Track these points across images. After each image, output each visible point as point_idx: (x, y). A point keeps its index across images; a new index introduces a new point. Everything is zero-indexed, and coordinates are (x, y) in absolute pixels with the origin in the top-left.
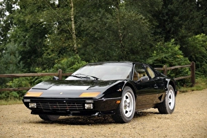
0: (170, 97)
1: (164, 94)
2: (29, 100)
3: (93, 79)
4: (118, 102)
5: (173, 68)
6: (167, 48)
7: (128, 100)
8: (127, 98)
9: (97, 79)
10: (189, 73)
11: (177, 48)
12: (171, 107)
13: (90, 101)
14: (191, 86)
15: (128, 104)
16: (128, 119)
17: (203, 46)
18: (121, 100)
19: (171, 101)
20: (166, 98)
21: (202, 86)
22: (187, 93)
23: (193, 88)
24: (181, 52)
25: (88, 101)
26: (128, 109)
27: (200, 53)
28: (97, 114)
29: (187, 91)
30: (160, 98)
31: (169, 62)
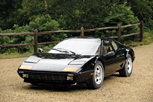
0: (129, 64)
1: (124, 62)
2: (22, 72)
3: (72, 53)
4: (92, 74)
5: (126, 26)
6: (121, 9)
7: (98, 71)
8: (98, 69)
9: (74, 54)
10: (139, 29)
11: (129, 9)
12: (129, 71)
13: (71, 75)
14: (140, 41)
15: (99, 75)
16: (98, 86)
17: (149, 5)
18: (93, 72)
19: (129, 66)
20: (126, 65)
21: (148, 41)
22: (136, 47)
23: (141, 43)
24: (132, 12)
25: (69, 75)
26: (98, 78)
27: (147, 10)
28: (76, 84)
29: (136, 46)
30: (121, 66)
31: (122, 21)
